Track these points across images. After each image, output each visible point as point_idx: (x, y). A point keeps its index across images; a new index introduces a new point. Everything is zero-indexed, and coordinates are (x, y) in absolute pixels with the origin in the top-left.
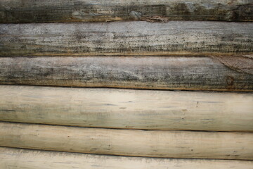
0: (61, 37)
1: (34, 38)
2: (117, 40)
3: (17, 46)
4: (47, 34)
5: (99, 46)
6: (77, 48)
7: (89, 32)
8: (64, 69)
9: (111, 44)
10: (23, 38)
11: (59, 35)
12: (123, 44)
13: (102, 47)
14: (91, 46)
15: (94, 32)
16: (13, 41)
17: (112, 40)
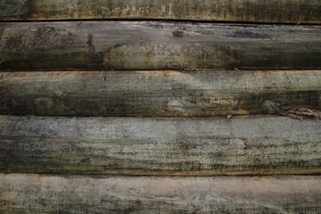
0: (152, 146)
1: (105, 146)
2: (249, 152)
3: (75, 158)
4: (127, 140)
5: (219, 162)
6: (180, 164)
7: (201, 138)
8: (159, 202)
9: (239, 158)
10: (84, 145)
11: (149, 141)
12: (260, 158)
13: (224, 163)
14: (206, 161)
15: (210, 138)
16: (67, 150)
17: (241, 152)
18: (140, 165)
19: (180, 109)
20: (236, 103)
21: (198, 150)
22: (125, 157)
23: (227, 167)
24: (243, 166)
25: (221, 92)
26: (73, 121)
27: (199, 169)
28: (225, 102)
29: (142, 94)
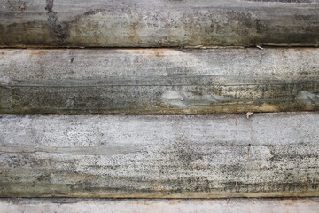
18: (123, 184)
19: (180, 104)
20: (259, 94)
21: (205, 162)
22: (102, 171)
23: (247, 185)
24: (270, 184)
25: (237, 79)
26: (26, 121)
27: (207, 189)
28: (243, 93)
29: (125, 82)
